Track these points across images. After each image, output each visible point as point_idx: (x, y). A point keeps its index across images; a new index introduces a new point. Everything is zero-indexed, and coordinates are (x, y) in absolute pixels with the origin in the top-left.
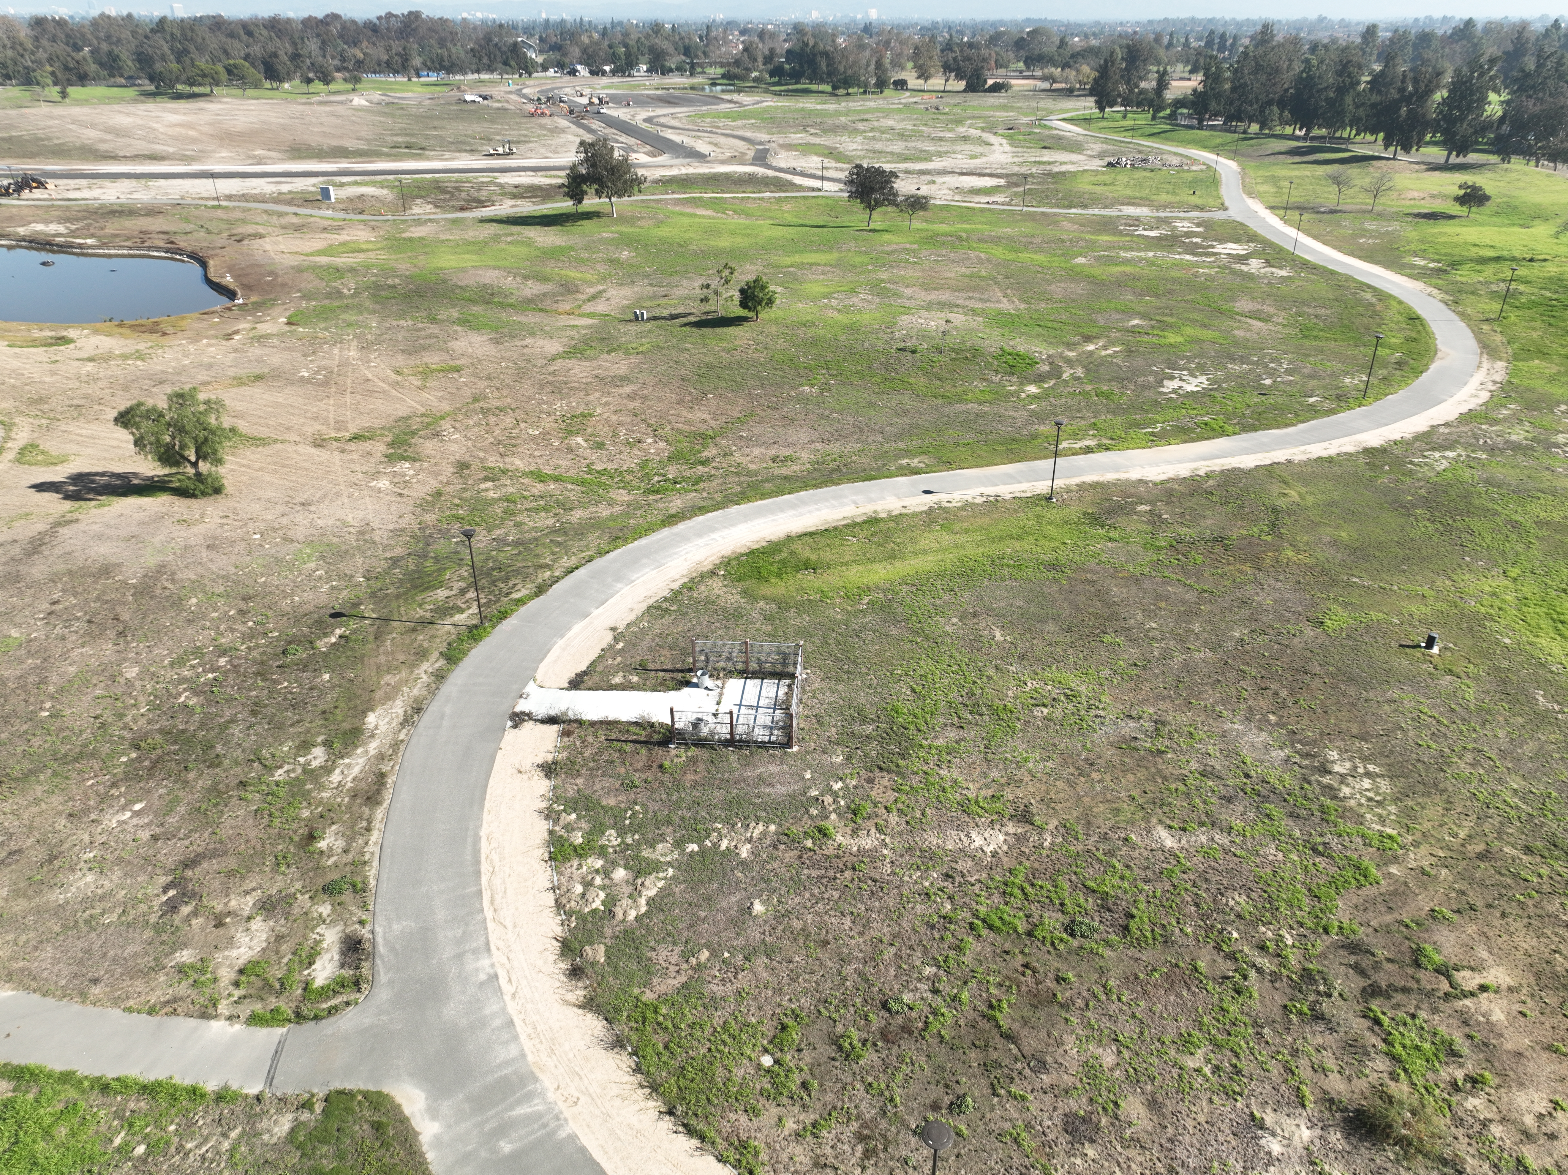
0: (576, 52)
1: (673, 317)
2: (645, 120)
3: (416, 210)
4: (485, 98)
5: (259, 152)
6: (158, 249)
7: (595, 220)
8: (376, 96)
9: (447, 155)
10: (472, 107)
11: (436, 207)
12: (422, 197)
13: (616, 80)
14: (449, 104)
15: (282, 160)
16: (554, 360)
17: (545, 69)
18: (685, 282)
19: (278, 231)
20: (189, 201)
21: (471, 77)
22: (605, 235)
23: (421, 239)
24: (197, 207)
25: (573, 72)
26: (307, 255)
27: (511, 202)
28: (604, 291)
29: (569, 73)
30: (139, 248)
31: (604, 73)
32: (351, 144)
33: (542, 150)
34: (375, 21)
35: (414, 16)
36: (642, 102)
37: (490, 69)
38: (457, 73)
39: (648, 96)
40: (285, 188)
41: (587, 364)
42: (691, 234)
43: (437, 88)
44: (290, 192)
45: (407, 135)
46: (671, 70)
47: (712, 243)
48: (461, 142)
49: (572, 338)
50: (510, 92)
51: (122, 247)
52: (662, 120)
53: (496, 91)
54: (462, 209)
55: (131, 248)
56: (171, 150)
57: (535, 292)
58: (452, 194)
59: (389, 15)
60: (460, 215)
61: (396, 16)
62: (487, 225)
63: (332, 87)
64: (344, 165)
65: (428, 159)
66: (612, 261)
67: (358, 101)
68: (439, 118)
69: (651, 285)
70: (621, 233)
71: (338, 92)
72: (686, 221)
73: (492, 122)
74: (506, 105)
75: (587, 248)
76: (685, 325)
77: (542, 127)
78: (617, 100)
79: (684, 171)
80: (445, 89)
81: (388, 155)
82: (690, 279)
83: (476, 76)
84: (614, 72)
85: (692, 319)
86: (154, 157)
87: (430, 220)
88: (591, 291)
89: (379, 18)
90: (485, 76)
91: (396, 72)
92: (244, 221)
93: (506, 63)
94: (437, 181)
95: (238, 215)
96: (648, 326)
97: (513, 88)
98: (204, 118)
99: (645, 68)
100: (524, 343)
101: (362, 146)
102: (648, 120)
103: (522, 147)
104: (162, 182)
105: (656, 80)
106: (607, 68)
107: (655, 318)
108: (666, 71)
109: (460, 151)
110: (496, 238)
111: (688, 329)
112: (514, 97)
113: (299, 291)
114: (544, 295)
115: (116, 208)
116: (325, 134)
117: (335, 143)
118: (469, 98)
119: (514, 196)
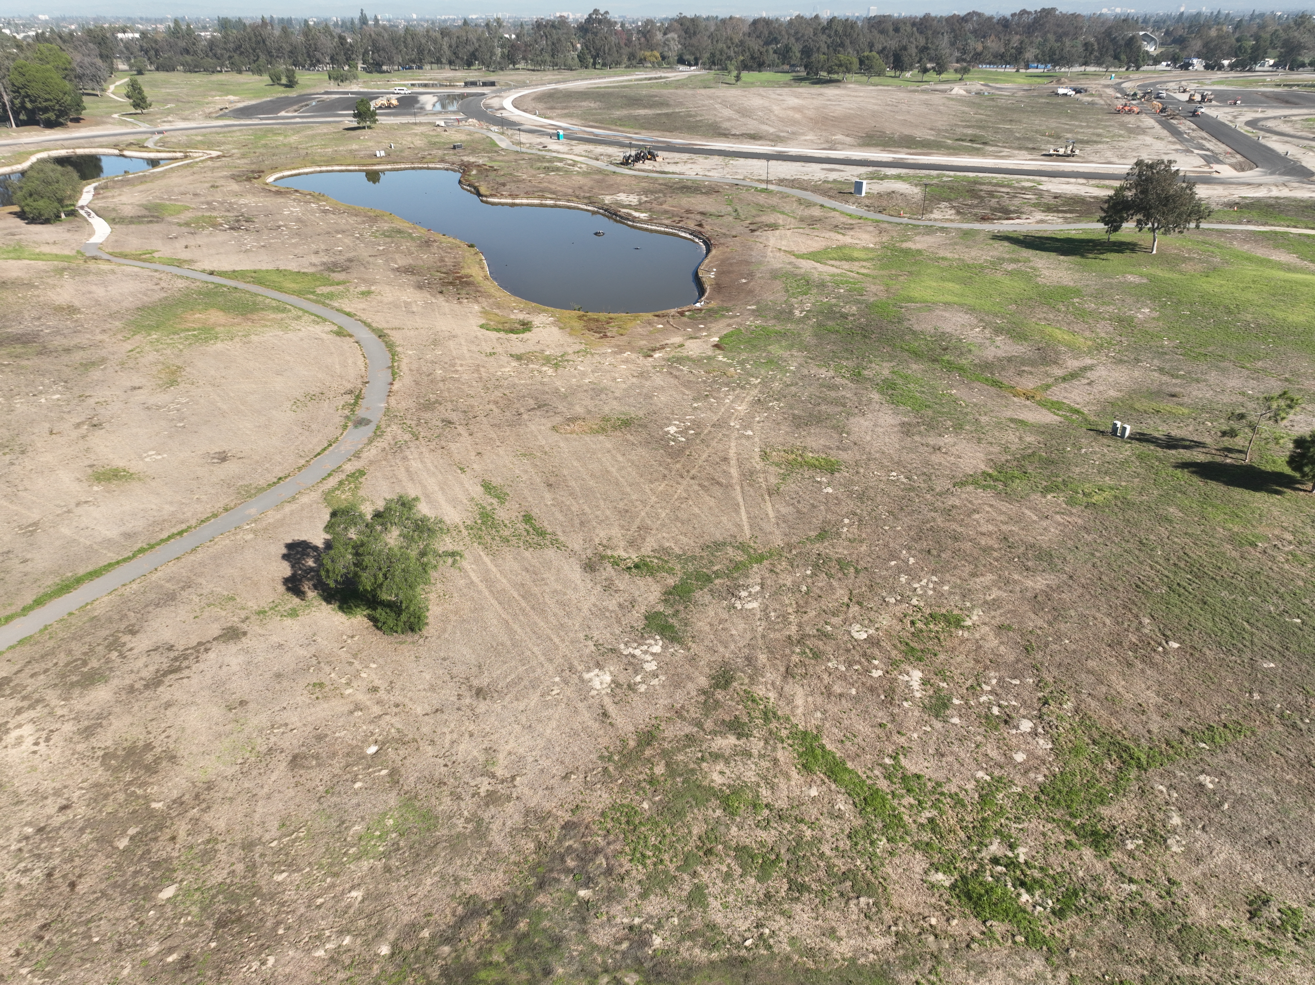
0: (1197, 45)
1: (1171, 443)
2: (1248, 123)
3: (936, 215)
4: (1078, 91)
5: (839, 137)
6: (686, 230)
7: (1128, 254)
8: (977, 86)
9: (1006, 152)
10: (1060, 100)
11: (958, 213)
12: (949, 200)
13: (1233, 74)
14: (1041, 96)
15: (852, 146)
16: (963, 484)
17: (1156, 61)
18: (1213, 376)
19: (793, 223)
20: (748, 183)
21: (1077, 69)
22: (1130, 278)
23: (919, 252)
24: (749, 188)
25: (1186, 66)
26: (798, 257)
27: (1039, 216)
28: (1091, 368)
29: (1181, 67)
30: (673, 227)
31: (1221, 67)
32: (921, 134)
33: (1109, 154)
34: (1009, 17)
35: (1047, 13)
36: (1251, 100)
37: (1099, 63)
38: (1064, 66)
39: (1264, 94)
40: (832, 176)
41: (1004, 506)
42: (1249, 295)
43: (1039, 80)
44: (835, 181)
45: (979, 127)
46: (1303, 65)
47: (1280, 315)
48: (1028, 139)
49: (1006, 449)
50: (1108, 86)
51: (661, 224)
52: (1270, 124)
53: (1093, 85)
54: (984, 219)
55: (667, 226)
56: (772, 130)
57: (1000, 353)
58: (981, 198)
59: (1024, 12)
60: (977, 226)
61: (1029, 13)
62: (997, 244)
63: (944, 76)
64: (902, 155)
65: (984, 155)
66: (1120, 320)
67: (958, 90)
68: (1023, 111)
69: (1161, 370)
70: (1152, 279)
71: (947, 82)
72: (1250, 271)
73: (1072, 117)
74: (1097, 100)
75: (1098, 296)
76: (1184, 465)
77: (1123, 126)
78: (1223, 98)
79: (1275, 192)
80: (1045, 81)
81: (948, 148)
82: (1224, 371)
83: (1082, 68)
84: (1232, 67)
85: (1199, 456)
86: (754, 137)
87: (942, 229)
88: (1073, 364)
89: (1013, 15)
90: (1091, 69)
91: (1007, 63)
92: (774, 209)
93: (1116, 57)
94: (976, 182)
95: (774, 201)
96: (1127, 451)
97: (1115, 81)
98: (818, 102)
99: (1272, 62)
100: (940, 442)
101: (929, 136)
102: (1252, 123)
103: (1089, 148)
104: (742, 161)
105: (1282, 75)
106: (1226, 62)
107: (1141, 438)
108: (1295, 66)
109: (1020, 148)
110: (997, 263)
111: (1184, 475)
112: (1110, 91)
113: (757, 303)
114: (1010, 360)
115: (689, 184)
116: (904, 123)
117: (907, 131)
118: (1061, 91)
119: (1049, 209)
